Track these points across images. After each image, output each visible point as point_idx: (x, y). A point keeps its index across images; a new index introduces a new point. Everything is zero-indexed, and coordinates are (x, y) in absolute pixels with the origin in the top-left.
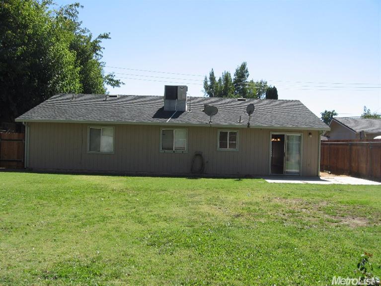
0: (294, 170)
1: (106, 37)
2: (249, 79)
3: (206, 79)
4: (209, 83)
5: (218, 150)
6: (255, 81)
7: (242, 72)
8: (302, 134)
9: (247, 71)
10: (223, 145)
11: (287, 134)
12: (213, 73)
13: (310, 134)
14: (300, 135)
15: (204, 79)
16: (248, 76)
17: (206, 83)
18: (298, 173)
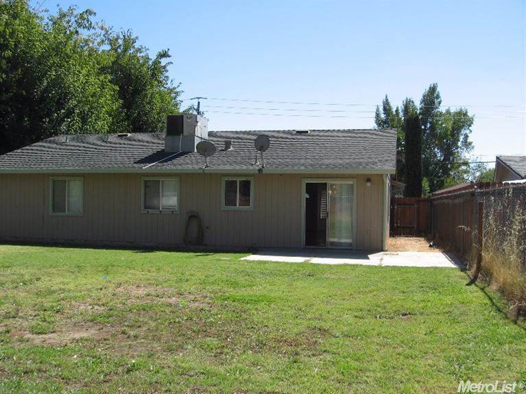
0: (344, 241)
1: (164, 55)
2: (442, 109)
3: (378, 110)
4: (383, 116)
5: (222, 209)
6: (452, 110)
7: (431, 98)
8: (355, 180)
9: (438, 97)
10: (230, 201)
11: (329, 182)
12: (387, 100)
13: (369, 180)
14: (351, 183)
15: (375, 110)
16: (440, 103)
17: (378, 115)
18: (351, 244)
